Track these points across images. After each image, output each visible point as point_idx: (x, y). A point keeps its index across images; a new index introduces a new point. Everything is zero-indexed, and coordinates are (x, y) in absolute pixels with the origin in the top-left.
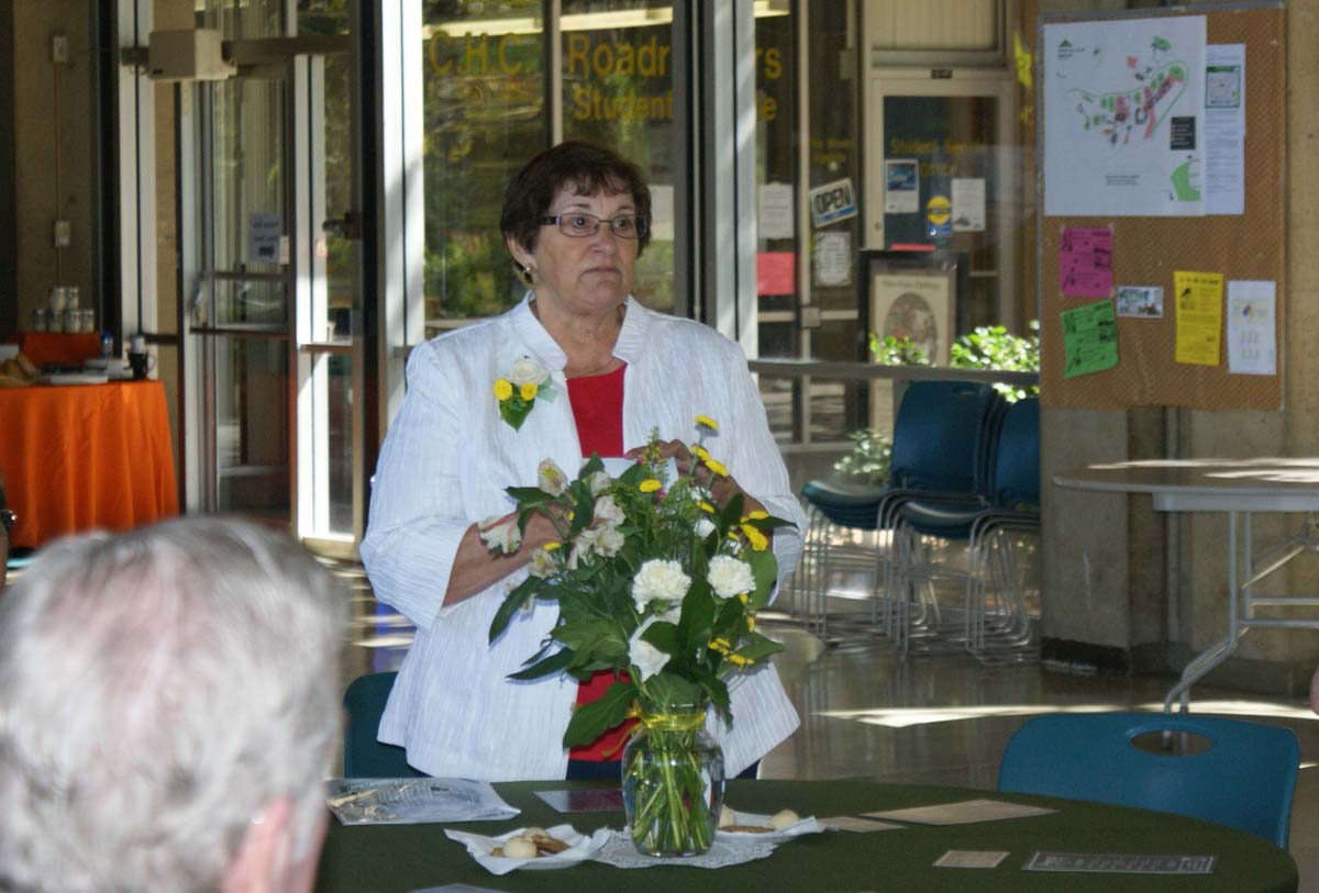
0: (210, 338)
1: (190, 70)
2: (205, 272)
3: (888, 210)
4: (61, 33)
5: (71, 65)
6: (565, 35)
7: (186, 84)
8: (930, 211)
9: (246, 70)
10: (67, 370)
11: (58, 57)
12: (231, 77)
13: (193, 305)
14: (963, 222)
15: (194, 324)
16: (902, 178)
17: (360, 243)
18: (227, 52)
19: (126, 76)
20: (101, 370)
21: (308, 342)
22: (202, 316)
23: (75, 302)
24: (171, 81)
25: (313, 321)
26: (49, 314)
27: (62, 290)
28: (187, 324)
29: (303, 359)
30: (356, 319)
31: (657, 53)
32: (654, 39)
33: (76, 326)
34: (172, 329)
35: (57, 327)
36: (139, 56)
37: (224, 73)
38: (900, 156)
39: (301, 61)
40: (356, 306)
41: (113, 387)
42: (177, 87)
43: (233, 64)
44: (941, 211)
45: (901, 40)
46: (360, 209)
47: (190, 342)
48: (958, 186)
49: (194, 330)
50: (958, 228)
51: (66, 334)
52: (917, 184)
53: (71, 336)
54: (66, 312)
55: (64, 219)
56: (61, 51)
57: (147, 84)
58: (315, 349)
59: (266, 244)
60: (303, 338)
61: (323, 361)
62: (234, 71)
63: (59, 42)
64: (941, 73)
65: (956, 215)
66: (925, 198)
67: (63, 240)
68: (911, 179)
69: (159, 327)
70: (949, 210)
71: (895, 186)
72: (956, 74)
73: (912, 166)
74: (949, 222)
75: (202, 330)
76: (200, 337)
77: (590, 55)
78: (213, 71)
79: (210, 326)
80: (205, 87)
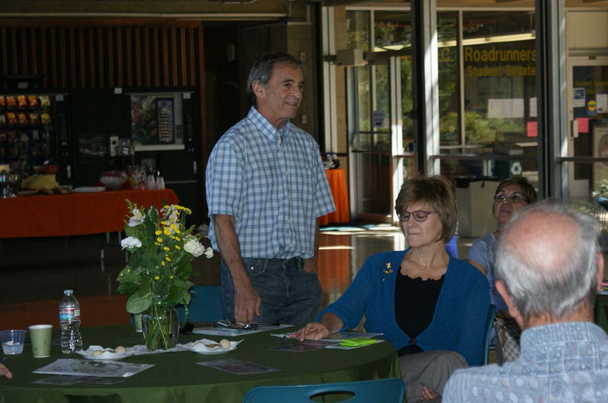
0: (358, 154)
1: (352, 62)
2: (356, 131)
3: (575, 106)
4: (303, 51)
5: (306, 62)
6: (465, 47)
7: (349, 68)
8: (589, 106)
9: (371, 62)
12: (366, 65)
13: (352, 143)
14: (600, 109)
15: (353, 149)
16: (579, 95)
17: (416, 121)
18: (365, 56)
19: (326, 65)
21: (396, 155)
22: (355, 146)
24: (344, 67)
25: (398, 148)
28: (350, 149)
29: (395, 161)
30: (415, 146)
31: (495, 53)
32: (494, 48)
34: (344, 151)
36: (331, 58)
37: (364, 63)
38: (578, 87)
39: (392, 59)
40: (415, 142)
41: (331, 171)
42: (346, 69)
43: (366, 61)
44: (592, 106)
45: (578, 46)
46: (416, 108)
47: (351, 155)
48: (598, 97)
49: (353, 151)
50: (599, 112)
52: (585, 96)
55: (305, 114)
56: (303, 57)
57: (333, 67)
58: (398, 157)
59: (379, 121)
60: (395, 153)
61: (401, 161)
62: (367, 63)
63: (303, 54)
64: (592, 57)
65: (598, 107)
66: (587, 102)
67: (304, 121)
68: (582, 95)
69: (338, 150)
70: (595, 106)
71: (577, 98)
72: (598, 58)
73: (582, 91)
74: (595, 110)
75: (355, 151)
76: (355, 153)
77: (472, 54)
78: (359, 63)
79: (358, 149)
80: (356, 69)
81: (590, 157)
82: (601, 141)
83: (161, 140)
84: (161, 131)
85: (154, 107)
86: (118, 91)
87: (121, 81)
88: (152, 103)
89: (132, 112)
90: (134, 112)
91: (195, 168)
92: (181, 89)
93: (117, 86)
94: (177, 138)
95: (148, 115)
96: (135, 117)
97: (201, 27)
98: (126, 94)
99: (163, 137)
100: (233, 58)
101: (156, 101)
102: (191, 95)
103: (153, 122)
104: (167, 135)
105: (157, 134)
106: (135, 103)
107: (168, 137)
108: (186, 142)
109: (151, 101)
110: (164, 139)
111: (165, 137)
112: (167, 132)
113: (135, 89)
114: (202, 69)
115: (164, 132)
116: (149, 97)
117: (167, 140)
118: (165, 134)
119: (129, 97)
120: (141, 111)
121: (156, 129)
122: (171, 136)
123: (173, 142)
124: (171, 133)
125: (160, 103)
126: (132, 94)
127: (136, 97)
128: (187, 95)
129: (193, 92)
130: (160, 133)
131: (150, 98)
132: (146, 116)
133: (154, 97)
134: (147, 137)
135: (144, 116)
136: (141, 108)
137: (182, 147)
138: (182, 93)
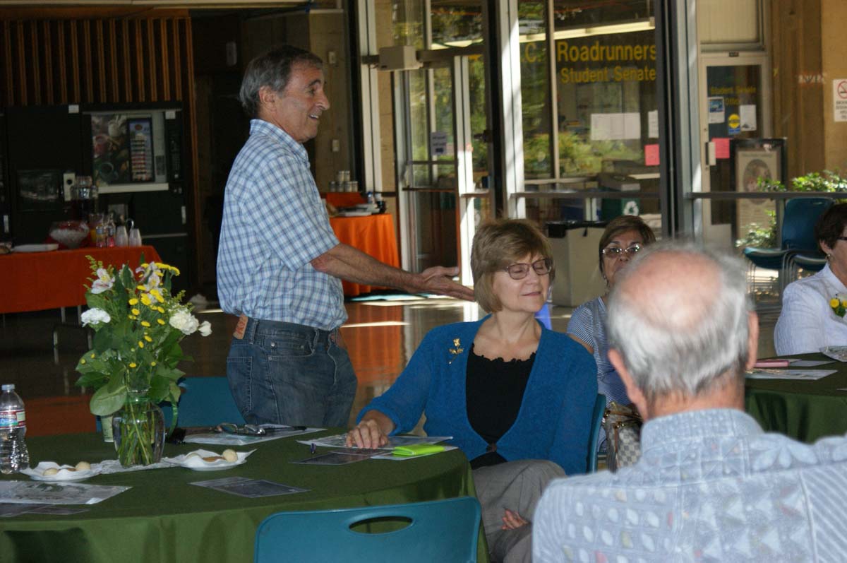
0: (411, 192)
1: (401, 65)
2: (408, 161)
3: (710, 122)
4: (332, 50)
5: (337, 65)
6: (557, 41)
7: (397, 72)
8: (730, 121)
9: (427, 64)
10: (349, 210)
11: (331, 62)
12: (420, 68)
13: (403, 177)
14: (746, 126)
15: (404, 186)
16: (716, 106)
17: (492, 145)
18: (418, 56)
19: (364, 69)
20: (365, 209)
21: (464, 193)
22: (407, 182)
23: (348, 178)
24: (389, 71)
25: (466, 183)
26: (337, 184)
27: (343, 172)
28: (401, 186)
29: (462, 201)
30: (490, 181)
31: (600, 50)
32: (598, 43)
33: (350, 189)
34: (392, 189)
35: (341, 190)
36: (371, 60)
37: (418, 66)
38: (714, 95)
39: (457, 59)
40: (490, 175)
41: (373, 217)
42: (392, 74)
43: (421, 62)
44: (735, 121)
45: (714, 38)
46: (491, 128)
47: (402, 195)
48: (742, 109)
49: (404, 189)
50: (744, 129)
51: (345, 193)
52: (724, 109)
53: (349, 194)
54: (345, 183)
55: (336, 139)
56: (333, 59)
57: (375, 72)
58: (468, 196)
59: (439, 147)
60: (462, 190)
61: (472, 201)
62: (421, 65)
63: (332, 54)
64: (733, 54)
65: (742, 123)
66: (727, 116)
67: (336, 149)
68: (720, 107)
69: (384, 187)
70: (738, 121)
71: (713, 110)
72: (741, 54)
73: (720, 100)
74: (739, 127)
75: (407, 189)
76: (406, 192)
77: (568, 52)
78: (412, 65)
79: (411, 187)
80: (406, 73)
81: (732, 192)
82: (747, 170)
83: (135, 177)
84: (135, 164)
85: (124, 131)
86: (74, 109)
87: (77, 97)
88: (122, 125)
89: (94, 138)
90: (97, 139)
91: (184, 216)
92: (162, 105)
93: (72, 102)
94: (158, 174)
95: (116, 142)
96: (99, 145)
97: (190, 18)
98: (84, 113)
99: (138, 173)
100: (235, 62)
101: (127, 122)
102: (177, 113)
103: (124, 153)
104: (143, 171)
105: (130, 168)
106: (97, 126)
107: (145, 173)
108: (170, 180)
109: (120, 123)
110: (139, 176)
111: (142, 173)
112: (143, 166)
113: (98, 106)
114: (191, 77)
115: (139, 166)
116: (117, 117)
117: (144, 177)
118: (141, 168)
119: (89, 117)
120: (107, 138)
121: (128, 163)
122: (149, 171)
123: (152, 180)
124: (150, 167)
125: (132, 126)
126: (92, 113)
127: (99, 117)
128: (171, 114)
129: (179, 110)
130: (133, 167)
131: (119, 118)
132: (114, 144)
133: (124, 118)
134: (116, 173)
135: (111, 144)
136: (106, 132)
137: (164, 187)
138: (163, 110)
